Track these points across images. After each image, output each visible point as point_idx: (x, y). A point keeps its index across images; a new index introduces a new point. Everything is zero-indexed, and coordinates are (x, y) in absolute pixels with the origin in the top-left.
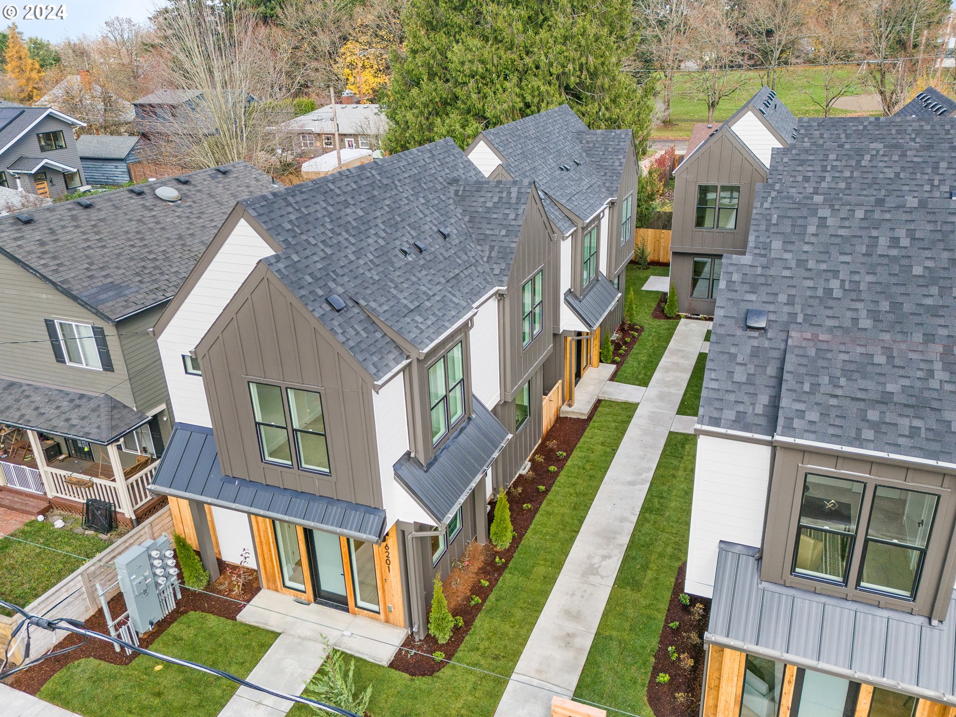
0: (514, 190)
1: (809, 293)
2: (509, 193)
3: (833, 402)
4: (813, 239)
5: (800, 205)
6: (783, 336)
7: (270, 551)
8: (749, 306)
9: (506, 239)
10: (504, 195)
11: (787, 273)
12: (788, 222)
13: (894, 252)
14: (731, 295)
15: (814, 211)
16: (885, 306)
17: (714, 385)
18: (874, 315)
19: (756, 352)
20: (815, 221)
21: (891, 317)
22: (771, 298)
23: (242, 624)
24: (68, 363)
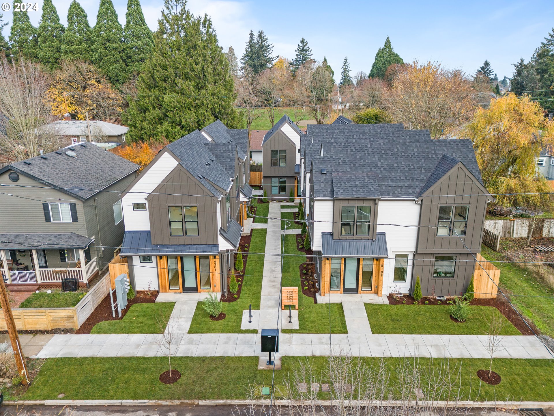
0: (230, 146)
1: (335, 164)
2: (228, 147)
3: (345, 188)
4: (333, 151)
5: (328, 143)
6: (331, 175)
7: (165, 275)
8: (321, 168)
9: (231, 162)
10: (227, 148)
11: (329, 160)
12: (327, 147)
13: (352, 153)
14: (316, 166)
15: (332, 144)
16: (352, 165)
17: (317, 188)
18: (350, 168)
19: (325, 179)
20: (333, 146)
21: (354, 168)
22: (326, 166)
23: (158, 303)
24: (52, 221)
